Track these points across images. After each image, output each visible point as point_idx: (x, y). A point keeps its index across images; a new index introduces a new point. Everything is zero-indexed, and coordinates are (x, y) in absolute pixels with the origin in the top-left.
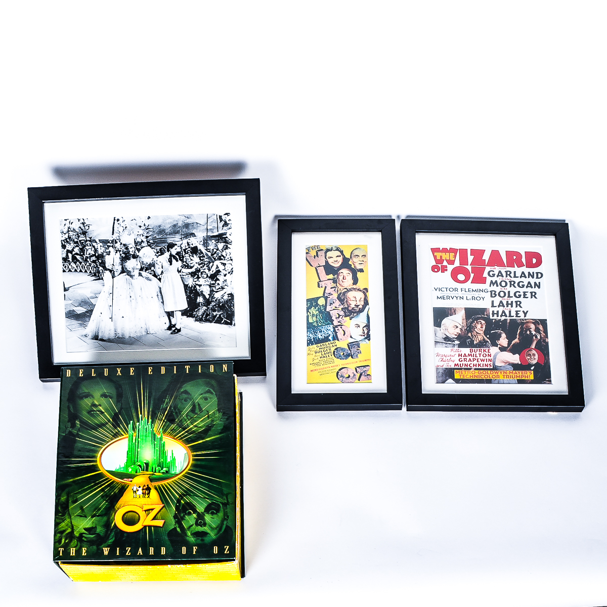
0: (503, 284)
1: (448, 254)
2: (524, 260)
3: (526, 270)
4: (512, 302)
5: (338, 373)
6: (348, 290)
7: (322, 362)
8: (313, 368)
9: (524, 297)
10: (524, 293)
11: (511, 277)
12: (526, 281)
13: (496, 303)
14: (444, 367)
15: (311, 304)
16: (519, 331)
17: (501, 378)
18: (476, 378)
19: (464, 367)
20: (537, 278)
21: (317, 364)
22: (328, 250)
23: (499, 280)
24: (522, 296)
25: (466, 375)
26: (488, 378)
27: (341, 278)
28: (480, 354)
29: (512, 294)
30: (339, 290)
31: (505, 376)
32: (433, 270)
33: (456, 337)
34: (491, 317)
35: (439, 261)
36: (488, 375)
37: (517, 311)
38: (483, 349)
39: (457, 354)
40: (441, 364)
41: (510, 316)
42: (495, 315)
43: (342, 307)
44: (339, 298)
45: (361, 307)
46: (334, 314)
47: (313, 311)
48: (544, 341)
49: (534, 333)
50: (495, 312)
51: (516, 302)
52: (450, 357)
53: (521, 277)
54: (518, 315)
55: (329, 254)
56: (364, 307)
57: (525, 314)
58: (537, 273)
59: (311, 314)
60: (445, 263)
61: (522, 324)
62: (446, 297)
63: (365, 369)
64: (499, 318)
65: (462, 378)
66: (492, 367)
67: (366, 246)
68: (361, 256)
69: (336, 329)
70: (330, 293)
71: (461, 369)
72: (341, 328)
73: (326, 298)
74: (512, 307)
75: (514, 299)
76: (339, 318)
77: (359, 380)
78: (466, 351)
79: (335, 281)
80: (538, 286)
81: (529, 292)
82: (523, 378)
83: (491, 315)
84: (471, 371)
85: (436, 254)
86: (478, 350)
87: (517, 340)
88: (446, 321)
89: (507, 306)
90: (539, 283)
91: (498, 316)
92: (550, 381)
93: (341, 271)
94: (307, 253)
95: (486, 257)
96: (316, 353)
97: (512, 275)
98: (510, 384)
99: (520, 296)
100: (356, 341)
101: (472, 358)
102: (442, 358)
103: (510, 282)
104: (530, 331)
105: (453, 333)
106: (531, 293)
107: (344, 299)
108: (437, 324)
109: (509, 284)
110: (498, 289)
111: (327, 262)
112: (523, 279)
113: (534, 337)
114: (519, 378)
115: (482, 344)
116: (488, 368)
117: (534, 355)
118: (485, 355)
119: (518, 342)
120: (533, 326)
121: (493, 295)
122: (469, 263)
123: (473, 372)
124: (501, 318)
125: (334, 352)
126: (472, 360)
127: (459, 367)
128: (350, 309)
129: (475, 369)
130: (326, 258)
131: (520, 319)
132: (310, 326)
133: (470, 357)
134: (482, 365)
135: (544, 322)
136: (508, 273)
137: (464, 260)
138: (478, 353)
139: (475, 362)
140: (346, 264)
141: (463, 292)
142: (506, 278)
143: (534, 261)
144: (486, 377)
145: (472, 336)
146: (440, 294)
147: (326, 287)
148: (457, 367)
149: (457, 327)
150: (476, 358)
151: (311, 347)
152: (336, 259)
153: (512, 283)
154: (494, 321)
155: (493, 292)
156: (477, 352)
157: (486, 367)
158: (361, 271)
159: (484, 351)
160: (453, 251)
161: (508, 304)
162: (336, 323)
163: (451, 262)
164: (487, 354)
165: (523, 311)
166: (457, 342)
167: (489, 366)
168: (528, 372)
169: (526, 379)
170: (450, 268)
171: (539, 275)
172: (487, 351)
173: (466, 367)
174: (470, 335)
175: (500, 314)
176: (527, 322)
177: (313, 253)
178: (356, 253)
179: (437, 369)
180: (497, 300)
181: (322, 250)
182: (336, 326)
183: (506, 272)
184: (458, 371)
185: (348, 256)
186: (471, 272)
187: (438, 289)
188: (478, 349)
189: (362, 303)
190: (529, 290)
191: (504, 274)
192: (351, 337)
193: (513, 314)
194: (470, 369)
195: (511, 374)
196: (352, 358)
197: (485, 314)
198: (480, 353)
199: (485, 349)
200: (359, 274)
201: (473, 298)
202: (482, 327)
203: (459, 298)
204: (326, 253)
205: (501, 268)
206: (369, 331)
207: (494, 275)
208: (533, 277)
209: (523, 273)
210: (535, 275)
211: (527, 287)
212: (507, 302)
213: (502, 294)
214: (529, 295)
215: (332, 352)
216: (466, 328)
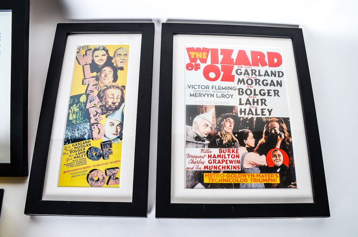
0: (250, 82)
1: (201, 53)
2: (266, 59)
3: (269, 69)
4: (258, 100)
5: (88, 175)
6: (108, 88)
7: (75, 163)
8: (66, 169)
9: (269, 95)
10: (268, 91)
11: (256, 75)
12: (269, 79)
13: (244, 101)
14: (194, 169)
15: (74, 101)
16: (265, 130)
17: (249, 181)
18: (225, 182)
19: (213, 170)
20: (279, 76)
21: (71, 165)
22: (96, 50)
23: (245, 78)
24: (267, 94)
25: (215, 178)
26: (236, 182)
27: (103, 75)
28: (229, 155)
29: (257, 93)
30: (100, 87)
31: (253, 180)
32: (188, 68)
33: (206, 136)
34: (239, 116)
35: (193, 60)
36: (236, 178)
37: (262, 110)
38: (231, 149)
39: (207, 154)
40: (191, 166)
41: (256, 114)
42: (243, 113)
43: (100, 104)
44: (99, 95)
45: (117, 104)
46: (92, 111)
47: (75, 108)
48: (288, 140)
49: (278, 132)
50: (243, 110)
51: (262, 100)
52: (200, 159)
53: (265, 75)
54: (264, 114)
55: (96, 53)
56: (120, 105)
57: (270, 112)
58: (279, 72)
59: (72, 111)
60: (198, 62)
61: (268, 122)
62: (198, 94)
63: (114, 172)
64: (246, 116)
65: (211, 182)
66: (240, 170)
67: (128, 46)
68: (123, 55)
69: (92, 127)
70: (91, 91)
71: (210, 172)
72: (97, 126)
73: (88, 95)
74: (258, 105)
75: (259, 97)
76: (96, 115)
77: (107, 184)
78: (215, 151)
79: (97, 78)
80: (280, 84)
81: (272, 90)
82: (270, 182)
83: (239, 113)
84: (220, 174)
85: (190, 53)
86: (227, 151)
87: (263, 140)
88: (198, 119)
89: (254, 104)
90: (281, 81)
91: (245, 114)
92: (295, 185)
93: (104, 69)
94: (78, 52)
95: (234, 56)
96: (71, 152)
97: (257, 73)
98: (257, 188)
99: (264, 94)
100: (108, 140)
101: (221, 159)
102: (193, 159)
103: (256, 80)
104: (275, 131)
105: (203, 131)
106: (274, 91)
107: (103, 97)
108: (189, 122)
109: (254, 82)
110: (245, 87)
111: (93, 61)
112: (266, 78)
113: (279, 136)
114: (265, 182)
115: (230, 144)
116: (237, 170)
117: (279, 155)
118: (233, 156)
119: (264, 141)
120: (277, 125)
121: (241, 93)
122: (220, 62)
123: (222, 176)
124: (248, 116)
125: (88, 151)
126: (221, 162)
127: (209, 170)
128: (107, 106)
129: (224, 172)
130: (93, 57)
131: (266, 118)
132: (70, 124)
133: (219, 159)
134: (230, 167)
135: (286, 121)
136: (254, 71)
137: (215, 59)
138: (227, 154)
139: (224, 164)
140: (109, 62)
141: (214, 89)
142: (252, 76)
143: (276, 60)
144: (235, 180)
145: (221, 135)
146: (192, 91)
147: (89, 84)
148: (207, 170)
149: (208, 126)
150: (225, 159)
151: (67, 146)
152: (101, 58)
153: (258, 81)
154: (241, 119)
155: (241, 90)
156: (226, 152)
157: (235, 170)
158: (122, 69)
159: (233, 151)
160: (206, 50)
161: (254, 102)
162: (93, 121)
163: (204, 61)
164: (235, 154)
165: (268, 110)
166: (207, 142)
167: (237, 168)
168: (274, 175)
169: (273, 182)
170: (203, 66)
171: (281, 74)
172: (235, 151)
173: (215, 170)
174: (219, 134)
175: (247, 112)
176: (272, 121)
177: (83, 52)
178: (119, 52)
179: (187, 172)
180: (244, 98)
181: (91, 49)
182: (93, 124)
183: (252, 70)
184: (207, 174)
185: (111, 55)
186: (221, 71)
187: (191, 86)
188: (227, 149)
189: (119, 101)
190: (272, 88)
191: (250, 73)
192: (105, 136)
193: (259, 112)
194: (219, 172)
195: (259, 178)
196: (104, 158)
197: (234, 111)
198: (229, 153)
199: (233, 149)
200: (119, 72)
201: (223, 95)
202: (230, 126)
203: (210, 96)
204: (93, 52)
205: (247, 66)
206: (121, 130)
207: (241, 73)
208: (275, 76)
209: (266, 72)
210: (277, 74)
211: (271, 85)
212: (254, 100)
213: (249, 92)
214: (272, 93)
215: (86, 152)
216: (215, 126)
